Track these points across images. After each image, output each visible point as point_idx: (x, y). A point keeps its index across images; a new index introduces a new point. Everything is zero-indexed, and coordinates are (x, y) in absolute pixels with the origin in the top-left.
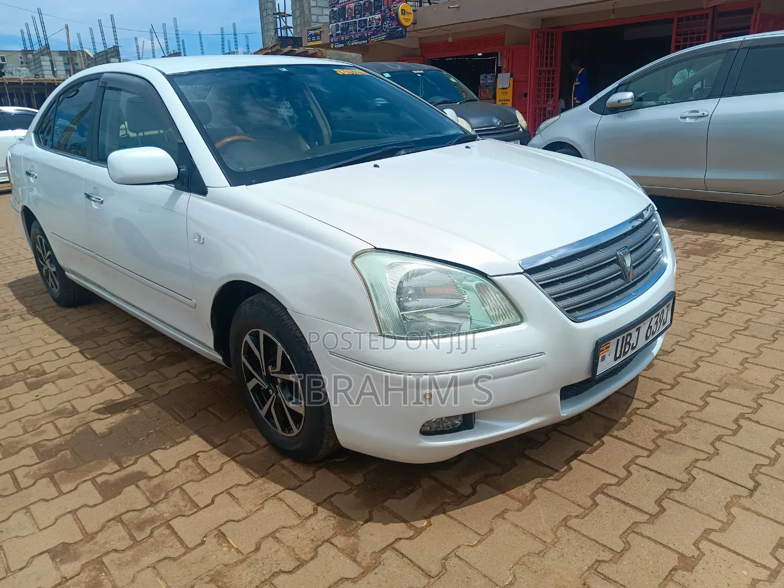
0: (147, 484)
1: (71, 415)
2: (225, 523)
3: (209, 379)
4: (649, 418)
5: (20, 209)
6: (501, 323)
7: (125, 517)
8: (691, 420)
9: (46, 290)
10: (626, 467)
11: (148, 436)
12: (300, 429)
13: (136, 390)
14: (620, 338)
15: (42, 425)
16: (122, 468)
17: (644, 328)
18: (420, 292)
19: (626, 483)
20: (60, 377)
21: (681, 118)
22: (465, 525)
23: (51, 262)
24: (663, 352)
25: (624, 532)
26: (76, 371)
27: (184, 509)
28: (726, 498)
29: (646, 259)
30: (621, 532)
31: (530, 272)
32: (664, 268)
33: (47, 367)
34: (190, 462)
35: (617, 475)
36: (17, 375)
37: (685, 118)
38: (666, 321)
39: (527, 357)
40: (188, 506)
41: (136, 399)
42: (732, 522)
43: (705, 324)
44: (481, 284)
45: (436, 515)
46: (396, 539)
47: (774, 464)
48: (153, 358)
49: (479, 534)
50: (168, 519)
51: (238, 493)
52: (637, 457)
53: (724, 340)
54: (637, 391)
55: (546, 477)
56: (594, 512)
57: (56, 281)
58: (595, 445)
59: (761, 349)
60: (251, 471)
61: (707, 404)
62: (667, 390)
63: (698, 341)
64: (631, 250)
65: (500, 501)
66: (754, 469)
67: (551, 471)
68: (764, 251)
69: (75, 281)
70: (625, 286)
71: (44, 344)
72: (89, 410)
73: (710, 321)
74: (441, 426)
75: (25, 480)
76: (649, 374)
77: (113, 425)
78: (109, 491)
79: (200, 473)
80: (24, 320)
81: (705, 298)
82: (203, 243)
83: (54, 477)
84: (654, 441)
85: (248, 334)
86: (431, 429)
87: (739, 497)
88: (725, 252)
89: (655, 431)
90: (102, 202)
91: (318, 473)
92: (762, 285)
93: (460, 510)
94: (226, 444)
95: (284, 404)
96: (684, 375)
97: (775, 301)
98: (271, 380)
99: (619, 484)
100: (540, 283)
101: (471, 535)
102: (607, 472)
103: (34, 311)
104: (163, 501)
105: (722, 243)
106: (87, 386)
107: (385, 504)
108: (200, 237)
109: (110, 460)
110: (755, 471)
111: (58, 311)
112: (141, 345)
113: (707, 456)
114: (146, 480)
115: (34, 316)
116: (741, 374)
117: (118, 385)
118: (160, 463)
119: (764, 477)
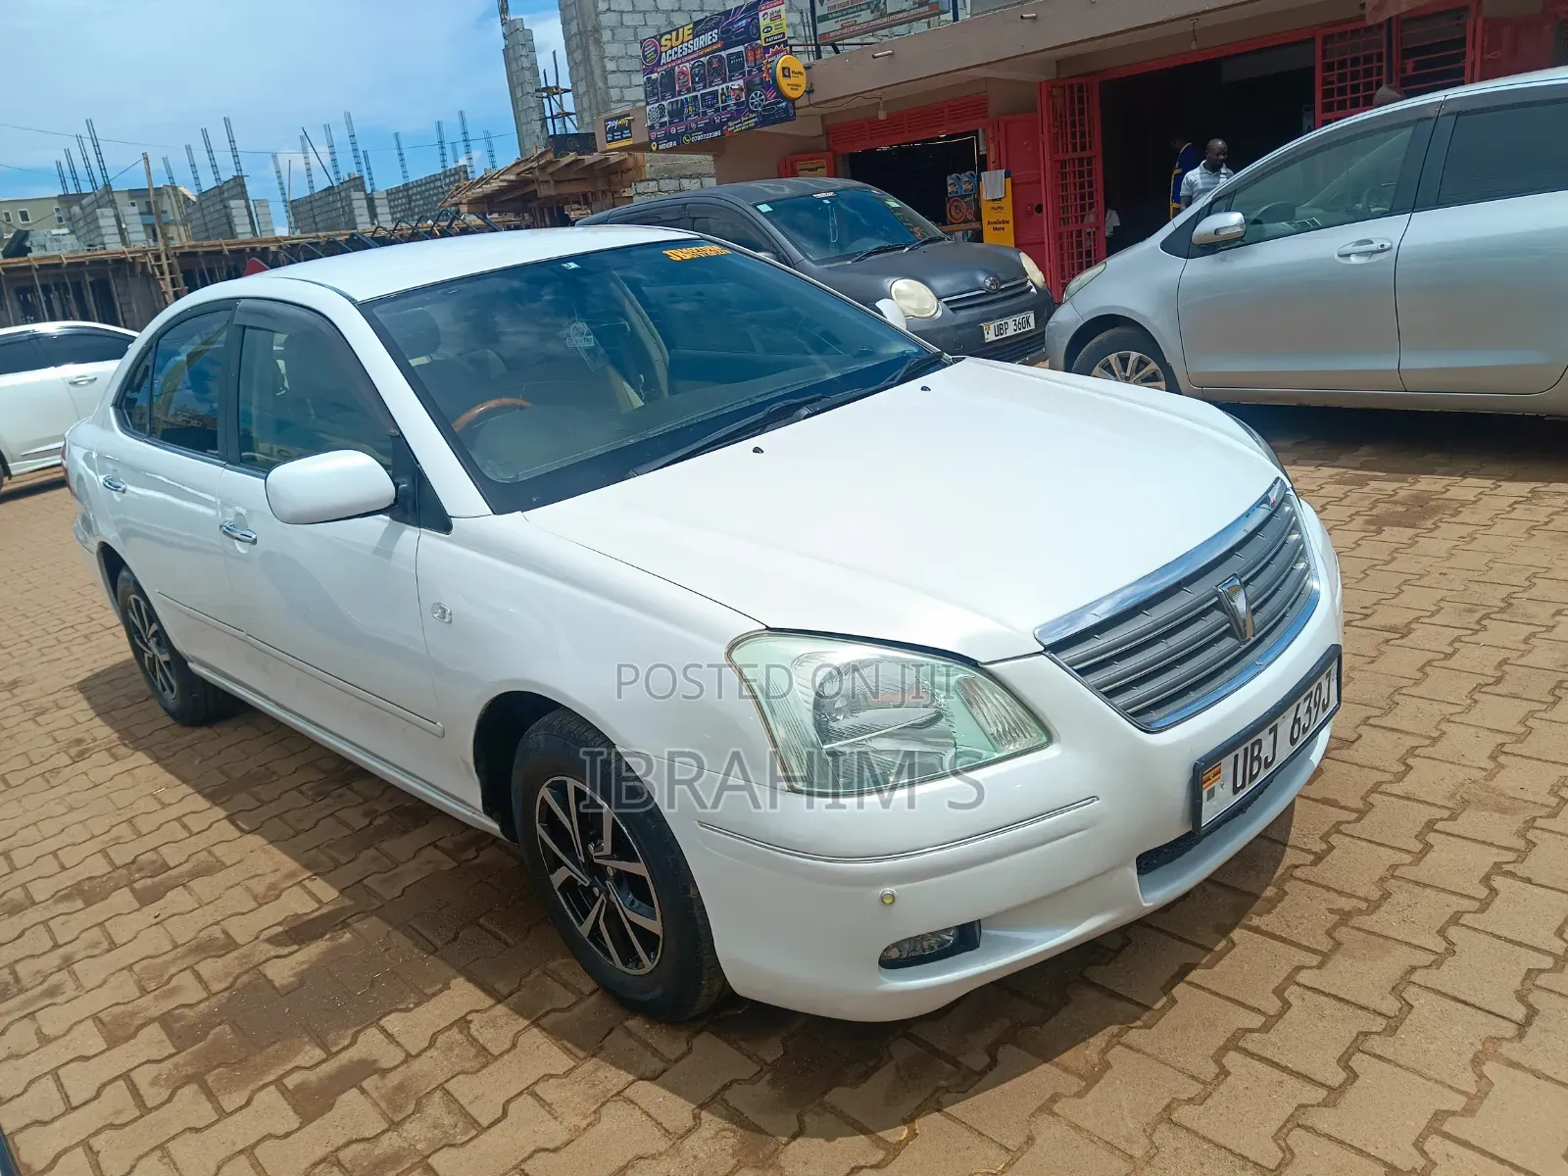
0: (380, 1084)
1: (223, 952)
2: (531, 1156)
3: (474, 858)
4: (1317, 885)
5: (95, 547)
6: (1012, 748)
7: (346, 1155)
8: (1399, 883)
9: (150, 693)
10: (1279, 992)
11: (372, 985)
12: (656, 962)
13: (342, 891)
14: (1240, 751)
15: (172, 976)
16: (331, 1055)
17: (1285, 724)
19: (1280, 1025)
20: (195, 874)
21: (1339, 256)
22: (980, 1133)
23: (158, 644)
24: (1340, 741)
25: (1280, 1129)
26: (224, 859)
27: (452, 1132)
28: (1472, 1044)
29: (1276, 590)
30: (1274, 1129)
31: (1055, 648)
32: (1313, 600)
33: (173, 856)
34: (455, 1034)
35: (1263, 1010)
36: (115, 874)
37: (1349, 255)
38: (1328, 703)
39: (1066, 808)
40: (460, 1125)
41: (344, 909)
42: (1486, 1094)
44: (965, 680)
45: (928, 1114)
46: (853, 1169)
47: (1563, 967)
48: (367, 821)
49: (1006, 1148)
50: (426, 1153)
51: (549, 1091)
52: (1299, 969)
53: (1459, 709)
54: (1293, 831)
55: (1128, 1021)
56: (1222, 1089)
57: (171, 679)
58: (1218, 948)
59: (1530, 722)
60: (569, 1046)
61: (1428, 847)
62: (1348, 822)
63: (1410, 715)
64: (1244, 579)
65: (1044, 1078)
66: (1524, 980)
67: (1135, 1009)
68: (1527, 507)
69: (210, 681)
70: (1238, 652)
71: (158, 807)
72: (257, 938)
73: (1428, 669)
74: (919, 947)
75: (154, 1090)
76: (1315, 791)
77: (304, 967)
78: (312, 1103)
79: (476, 1056)
80: (116, 758)
81: (1417, 620)
82: (451, 622)
83: (206, 1082)
84: (1329, 934)
85: (546, 784)
86: (903, 956)
87: (1498, 1039)
88: (1452, 516)
89: (1331, 911)
90: (255, 542)
91: (696, 1043)
92: (1527, 583)
93: (967, 1103)
94: (519, 993)
95: (623, 916)
96: (1383, 787)
97: (1554, 615)
98: (596, 871)
99: (1265, 1028)
100: (1076, 668)
101: (993, 1152)
102: (1242, 1004)
103: (132, 738)
104: (413, 1117)
105: (1444, 496)
106: (248, 889)
107: (827, 1098)
108: (444, 611)
109: (307, 1039)
110: (1528, 984)
111: (178, 736)
112: (340, 796)
113: (1433, 958)
114: (376, 1076)
115: (133, 749)
116: (1492, 780)
117: (307, 883)
118: (401, 1040)
119: (1545, 994)
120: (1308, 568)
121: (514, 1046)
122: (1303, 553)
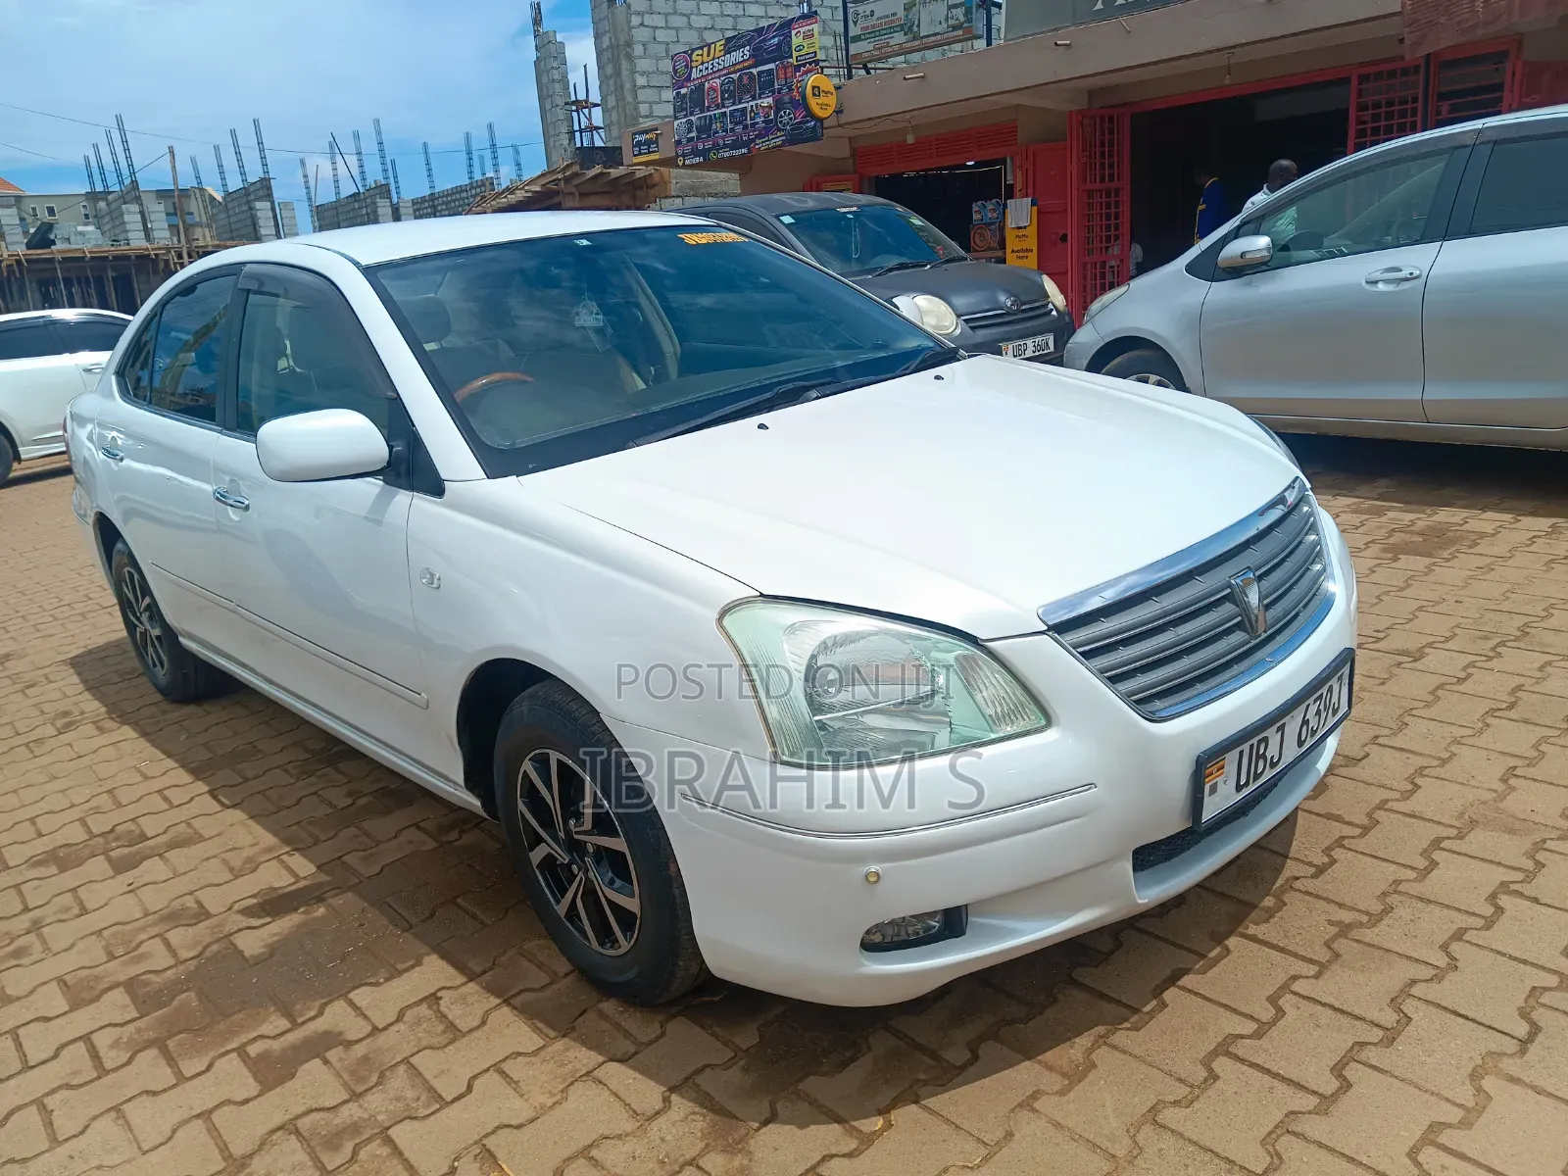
0: (344, 1056)
1: (194, 921)
2: (493, 1132)
3: (457, 840)
4: (1318, 897)
5: (91, 520)
6: (1009, 730)
7: (304, 1124)
8: (1401, 898)
9: (142, 670)
10: (1273, 1000)
11: (343, 958)
12: (633, 941)
13: (319, 868)
14: (1246, 747)
15: (142, 942)
16: (295, 1025)
17: (1293, 725)
19: (1274, 1032)
20: (174, 845)
21: (1367, 282)
22: (957, 1126)
23: (151, 618)
24: (1345, 761)
25: (1270, 1133)
26: (201, 832)
27: (414, 1105)
28: (1472, 1058)
29: (1291, 588)
30: (1264, 1132)
31: (1059, 629)
32: (1328, 603)
33: (150, 826)
34: (424, 1010)
35: (1256, 1017)
36: (91, 842)
37: (1376, 282)
38: (1338, 707)
39: (1061, 793)
40: (423, 1099)
41: (321, 884)
42: (1484, 1108)
43: (1430, 698)
44: (965, 657)
45: (900, 1107)
46: (824, 1157)
48: (350, 801)
49: (985, 1143)
50: (387, 1124)
51: (516, 1069)
52: (1295, 978)
53: (1470, 732)
54: (1294, 842)
55: (1116, 1022)
56: (1210, 1092)
57: (160, 651)
58: (1213, 954)
59: (1543, 748)
60: (540, 1025)
61: (1434, 864)
62: (1353, 837)
63: (1416, 735)
64: (1258, 573)
65: (1025, 1075)
66: (1528, 997)
67: (1125, 1012)
68: (1548, 541)
69: (196, 653)
70: (1248, 646)
71: (141, 779)
72: (230, 909)
73: (1440, 693)
74: (903, 933)
75: (114, 1053)
76: (1317, 805)
77: (276, 938)
78: (272, 1072)
79: (444, 1032)
80: (102, 730)
81: (1430, 645)
82: (438, 588)
83: (167, 1046)
84: (1328, 945)
85: (530, 756)
86: (884, 940)
87: (1499, 1054)
88: (1470, 547)
89: (1331, 923)
90: (247, 508)
91: (671, 1027)
92: (1545, 614)
93: (946, 1095)
94: (491, 973)
95: (598, 889)
96: (1389, 805)
98: (575, 847)
99: (1257, 1035)
100: (1080, 650)
101: (970, 1145)
102: (1235, 1011)
103: (120, 713)
104: (375, 1090)
105: (1463, 528)
106: (225, 862)
107: (801, 1086)
108: (432, 576)
109: (272, 1009)
110: (1532, 1001)
111: (165, 712)
112: (325, 775)
113: (1434, 972)
114: (341, 1047)
115: (120, 723)
116: (1502, 801)
117: (284, 857)
118: (368, 1013)
119: (1549, 1012)
120: (1324, 570)
121: (483, 1023)
122: (1319, 554)
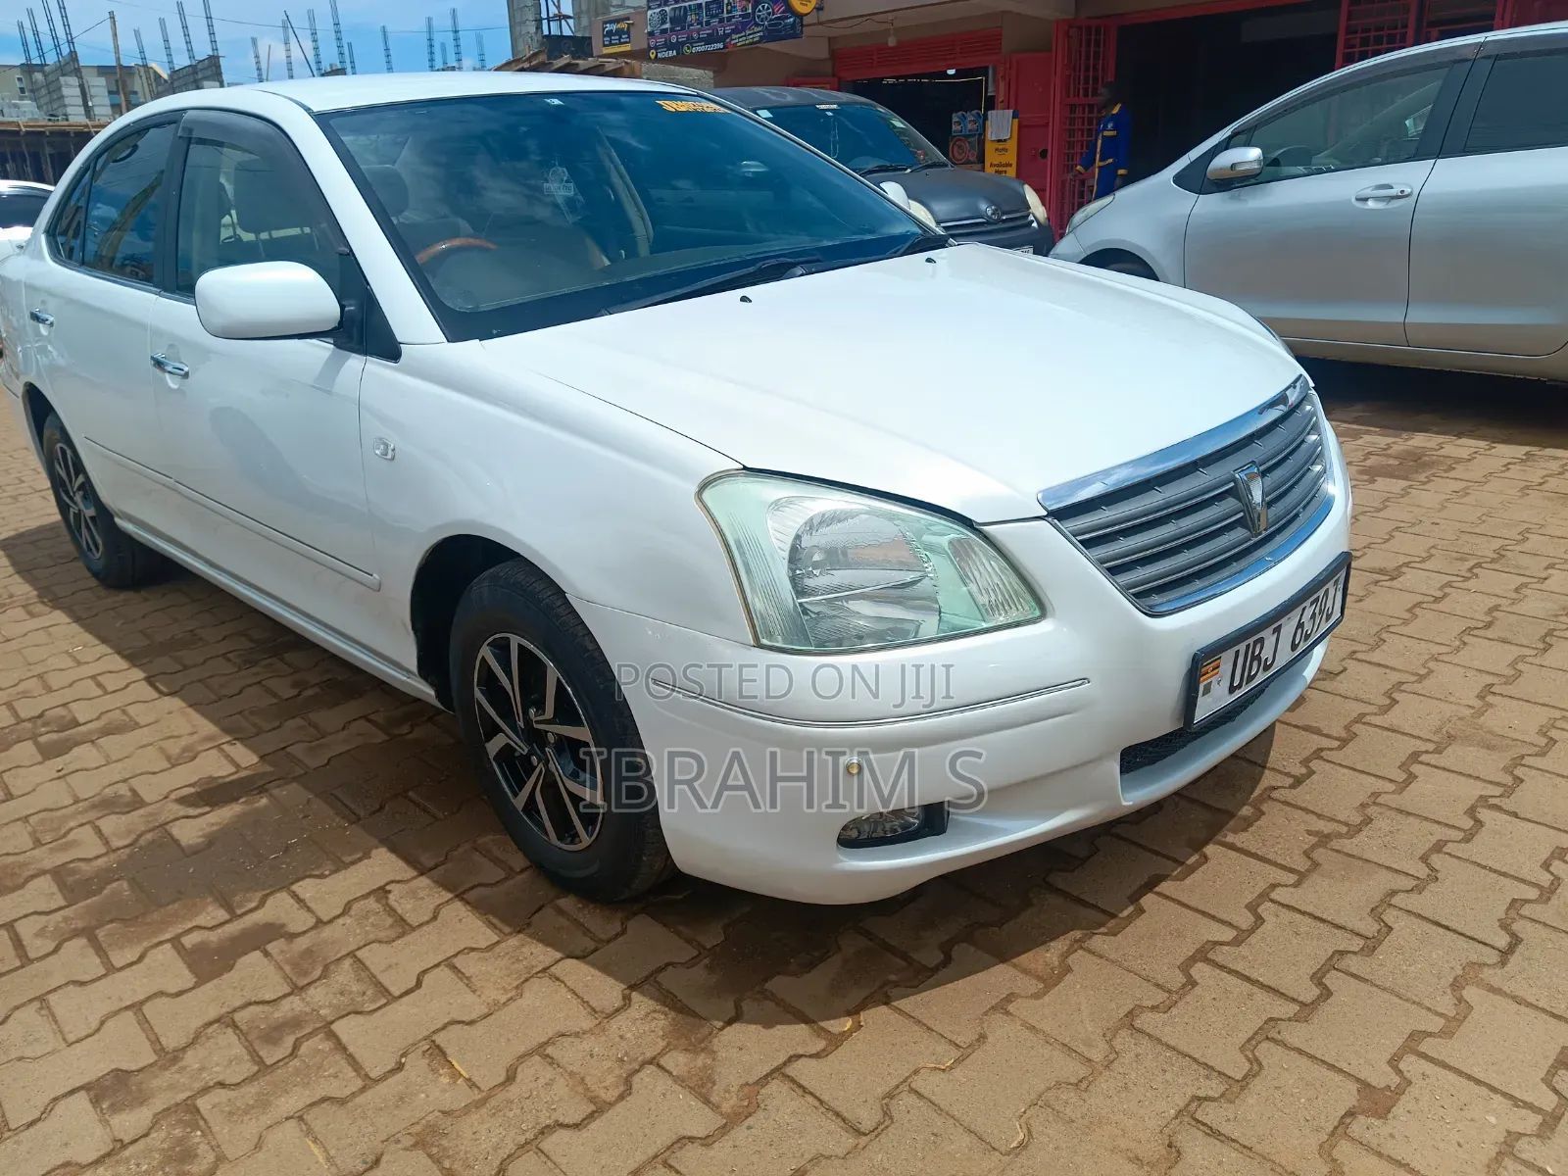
0: (286, 948)
1: (127, 810)
2: (444, 1028)
3: (411, 732)
4: (1296, 807)
5: (20, 390)
6: (1002, 620)
7: (241, 1017)
8: (1380, 810)
9: (76, 554)
10: (1252, 908)
11: (287, 849)
12: (594, 835)
13: (262, 758)
14: (1242, 647)
15: (71, 829)
16: (234, 917)
17: (1289, 626)
18: (836, 558)
19: (1253, 939)
20: (107, 731)
21: (1357, 199)
22: (929, 1029)
23: (85, 498)
24: (1324, 674)
25: (1249, 1040)
26: (138, 719)
27: (359, 999)
28: (1452, 968)
29: (1292, 487)
30: (1243, 1037)
31: (1060, 515)
32: (1327, 505)
33: (82, 712)
34: (372, 904)
35: (1235, 924)
36: (18, 727)
37: (1366, 199)
38: (1332, 612)
39: (1056, 687)
40: (369, 993)
41: (264, 774)
42: (1465, 1017)
43: (1407, 616)
44: (959, 541)
45: (870, 1008)
46: (791, 1057)
47: (1549, 899)
48: (294, 692)
49: (957, 1045)
50: (329, 1019)
51: (469, 965)
52: (1274, 886)
53: (1446, 649)
54: (1272, 753)
55: (1092, 928)
56: (1188, 998)
57: (95, 534)
58: (1190, 862)
59: (1520, 666)
60: (494, 920)
61: (1412, 777)
62: (1331, 750)
63: (1394, 652)
64: (1261, 468)
65: (999, 977)
66: (1508, 909)
67: (1101, 917)
68: (1523, 468)
69: (136, 537)
70: (1248, 544)
71: (72, 664)
72: (166, 798)
73: (1418, 611)
74: (879, 829)
75: (39, 942)
76: (1296, 718)
77: (215, 828)
78: (209, 963)
79: (392, 926)
80: (32, 615)
81: (1406, 564)
82: (393, 459)
83: (96, 937)
84: (1307, 854)
85: (487, 643)
86: (860, 836)
87: (1480, 965)
88: (1445, 471)
89: (1309, 833)
90: (186, 375)
91: (632, 925)
92: (1520, 537)
93: (918, 997)
94: (444, 866)
95: (561, 785)
96: (1367, 719)
97: (1546, 568)
98: (535, 737)
99: (1237, 942)
100: (1079, 538)
101: (942, 1048)
102: (1213, 918)
103: (51, 597)
104: (319, 982)
105: (1438, 453)
106: (162, 750)
107: (768, 986)
108: (387, 446)
109: (209, 900)
110: (1513, 914)
111: (100, 598)
112: (271, 665)
113: (1415, 883)
114: (283, 940)
115: (52, 607)
116: (1479, 717)
117: (225, 747)
118: (312, 905)
119: (1529, 924)
120: (1324, 471)
121: (435, 918)
122: (1320, 455)
